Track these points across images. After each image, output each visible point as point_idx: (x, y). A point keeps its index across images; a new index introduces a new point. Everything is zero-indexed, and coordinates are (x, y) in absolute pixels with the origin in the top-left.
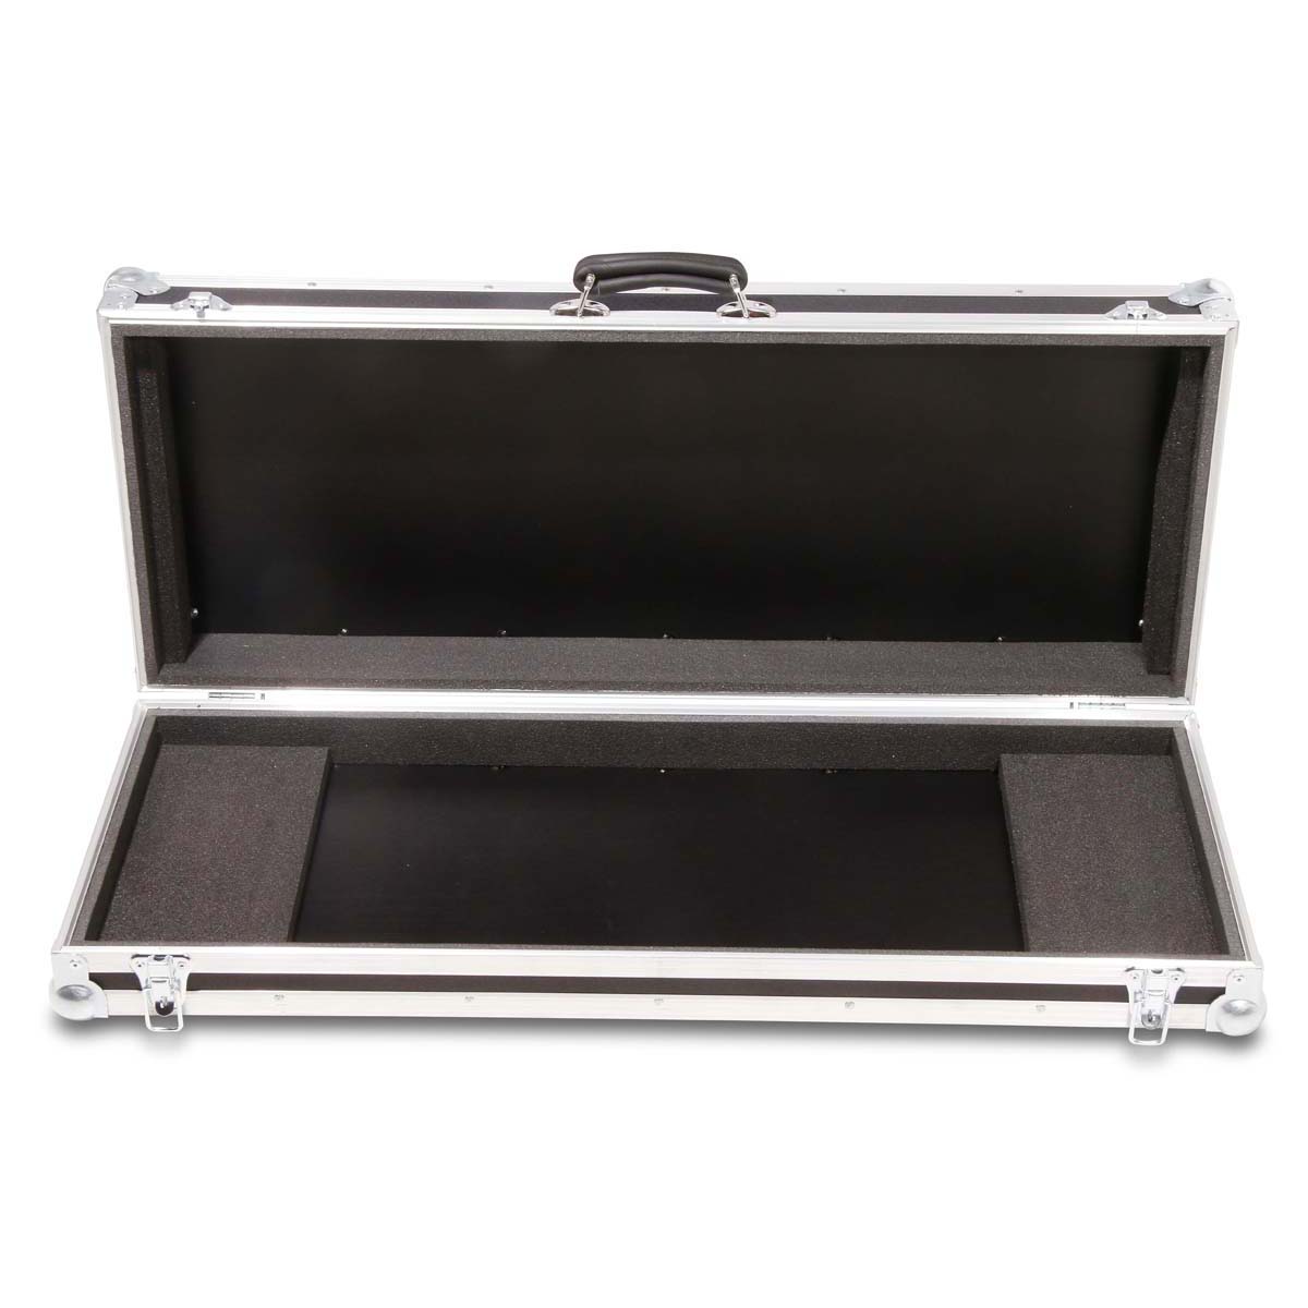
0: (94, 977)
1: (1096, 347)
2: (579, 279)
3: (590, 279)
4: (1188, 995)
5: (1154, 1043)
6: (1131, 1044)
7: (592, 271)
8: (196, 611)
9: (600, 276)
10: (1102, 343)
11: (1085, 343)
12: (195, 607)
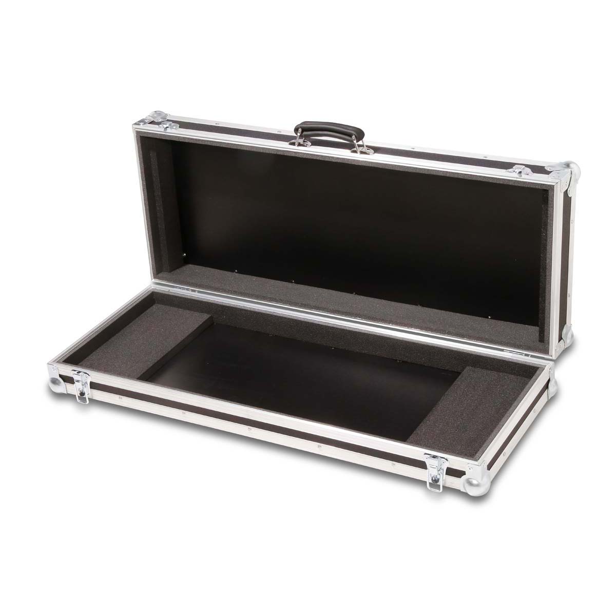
0: (61, 376)
1: (499, 184)
2: (296, 130)
3: (300, 130)
4: (451, 472)
5: (437, 491)
6: (428, 489)
7: (301, 127)
8: (185, 254)
9: (304, 130)
10: (501, 183)
11: (495, 182)
12: (184, 252)
